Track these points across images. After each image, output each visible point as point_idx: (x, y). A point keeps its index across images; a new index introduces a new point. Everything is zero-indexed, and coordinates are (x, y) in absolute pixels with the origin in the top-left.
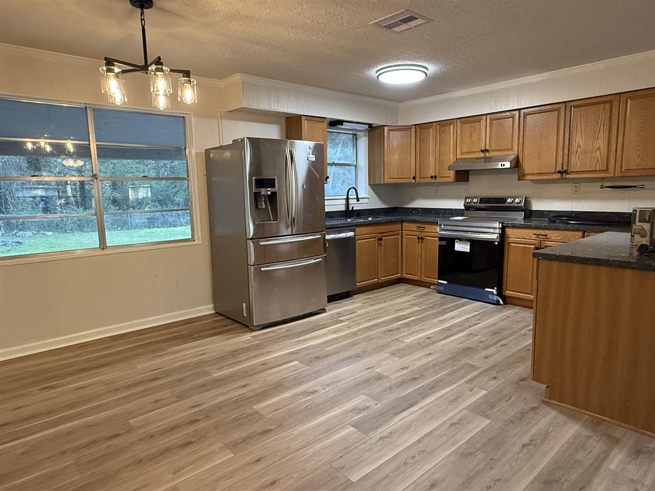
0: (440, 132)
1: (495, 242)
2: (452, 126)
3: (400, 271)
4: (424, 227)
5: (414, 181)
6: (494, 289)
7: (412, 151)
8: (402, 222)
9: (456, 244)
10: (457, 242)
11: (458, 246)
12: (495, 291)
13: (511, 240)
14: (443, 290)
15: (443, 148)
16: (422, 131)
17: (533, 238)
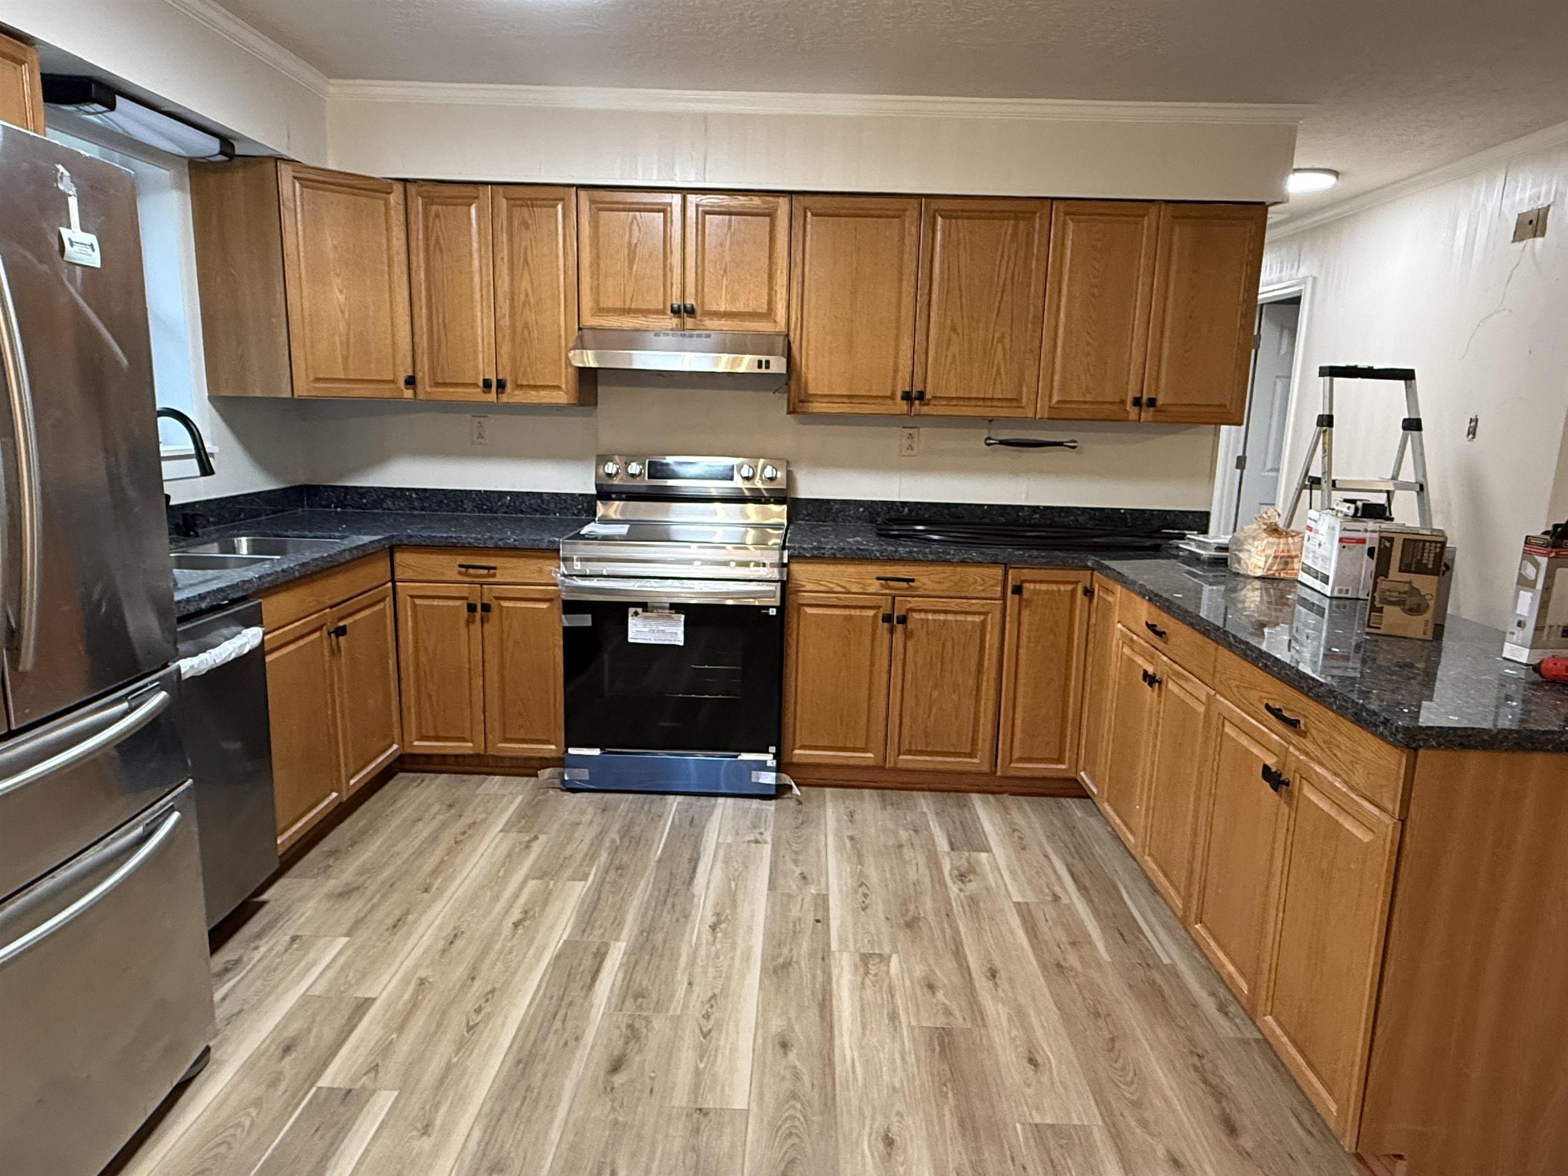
0: (510, 224)
1: (767, 608)
2: (560, 207)
3: (396, 732)
4: (489, 568)
5: (408, 394)
6: (767, 752)
7: (395, 278)
8: (391, 550)
9: (631, 621)
10: (636, 614)
11: (640, 628)
12: (769, 758)
13: (805, 597)
14: (586, 777)
15: (525, 284)
16: (434, 208)
17: (871, 590)
